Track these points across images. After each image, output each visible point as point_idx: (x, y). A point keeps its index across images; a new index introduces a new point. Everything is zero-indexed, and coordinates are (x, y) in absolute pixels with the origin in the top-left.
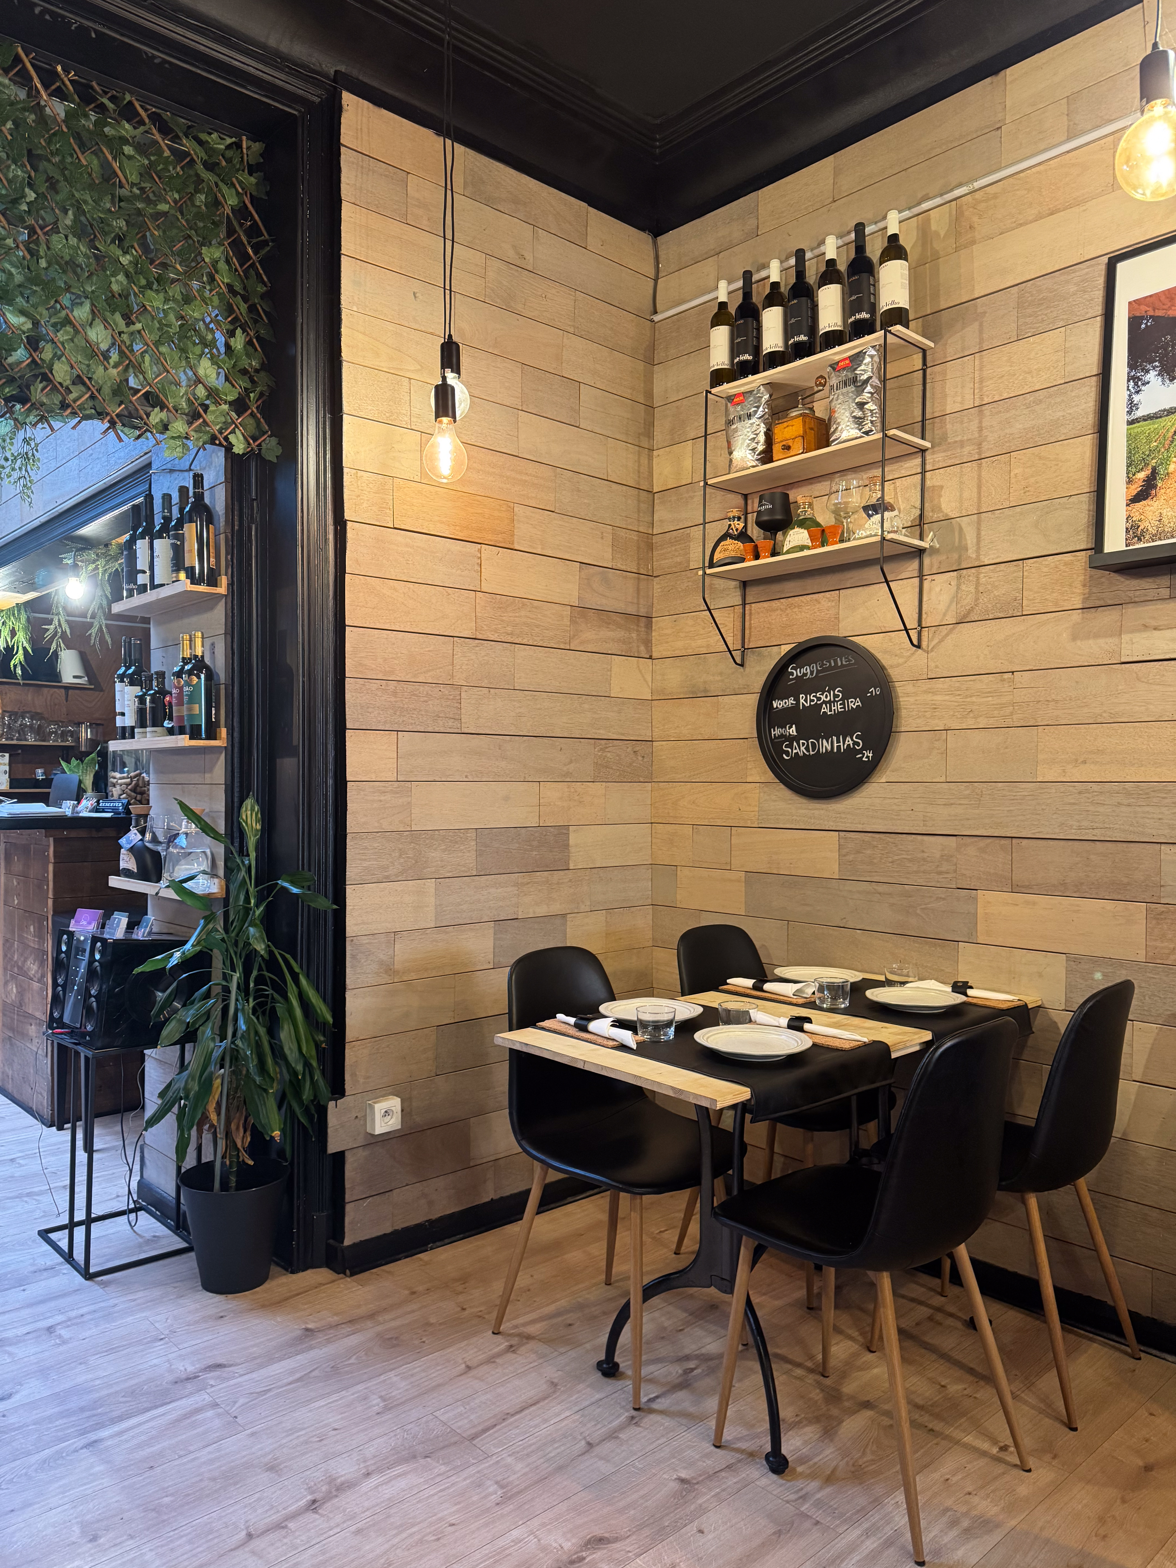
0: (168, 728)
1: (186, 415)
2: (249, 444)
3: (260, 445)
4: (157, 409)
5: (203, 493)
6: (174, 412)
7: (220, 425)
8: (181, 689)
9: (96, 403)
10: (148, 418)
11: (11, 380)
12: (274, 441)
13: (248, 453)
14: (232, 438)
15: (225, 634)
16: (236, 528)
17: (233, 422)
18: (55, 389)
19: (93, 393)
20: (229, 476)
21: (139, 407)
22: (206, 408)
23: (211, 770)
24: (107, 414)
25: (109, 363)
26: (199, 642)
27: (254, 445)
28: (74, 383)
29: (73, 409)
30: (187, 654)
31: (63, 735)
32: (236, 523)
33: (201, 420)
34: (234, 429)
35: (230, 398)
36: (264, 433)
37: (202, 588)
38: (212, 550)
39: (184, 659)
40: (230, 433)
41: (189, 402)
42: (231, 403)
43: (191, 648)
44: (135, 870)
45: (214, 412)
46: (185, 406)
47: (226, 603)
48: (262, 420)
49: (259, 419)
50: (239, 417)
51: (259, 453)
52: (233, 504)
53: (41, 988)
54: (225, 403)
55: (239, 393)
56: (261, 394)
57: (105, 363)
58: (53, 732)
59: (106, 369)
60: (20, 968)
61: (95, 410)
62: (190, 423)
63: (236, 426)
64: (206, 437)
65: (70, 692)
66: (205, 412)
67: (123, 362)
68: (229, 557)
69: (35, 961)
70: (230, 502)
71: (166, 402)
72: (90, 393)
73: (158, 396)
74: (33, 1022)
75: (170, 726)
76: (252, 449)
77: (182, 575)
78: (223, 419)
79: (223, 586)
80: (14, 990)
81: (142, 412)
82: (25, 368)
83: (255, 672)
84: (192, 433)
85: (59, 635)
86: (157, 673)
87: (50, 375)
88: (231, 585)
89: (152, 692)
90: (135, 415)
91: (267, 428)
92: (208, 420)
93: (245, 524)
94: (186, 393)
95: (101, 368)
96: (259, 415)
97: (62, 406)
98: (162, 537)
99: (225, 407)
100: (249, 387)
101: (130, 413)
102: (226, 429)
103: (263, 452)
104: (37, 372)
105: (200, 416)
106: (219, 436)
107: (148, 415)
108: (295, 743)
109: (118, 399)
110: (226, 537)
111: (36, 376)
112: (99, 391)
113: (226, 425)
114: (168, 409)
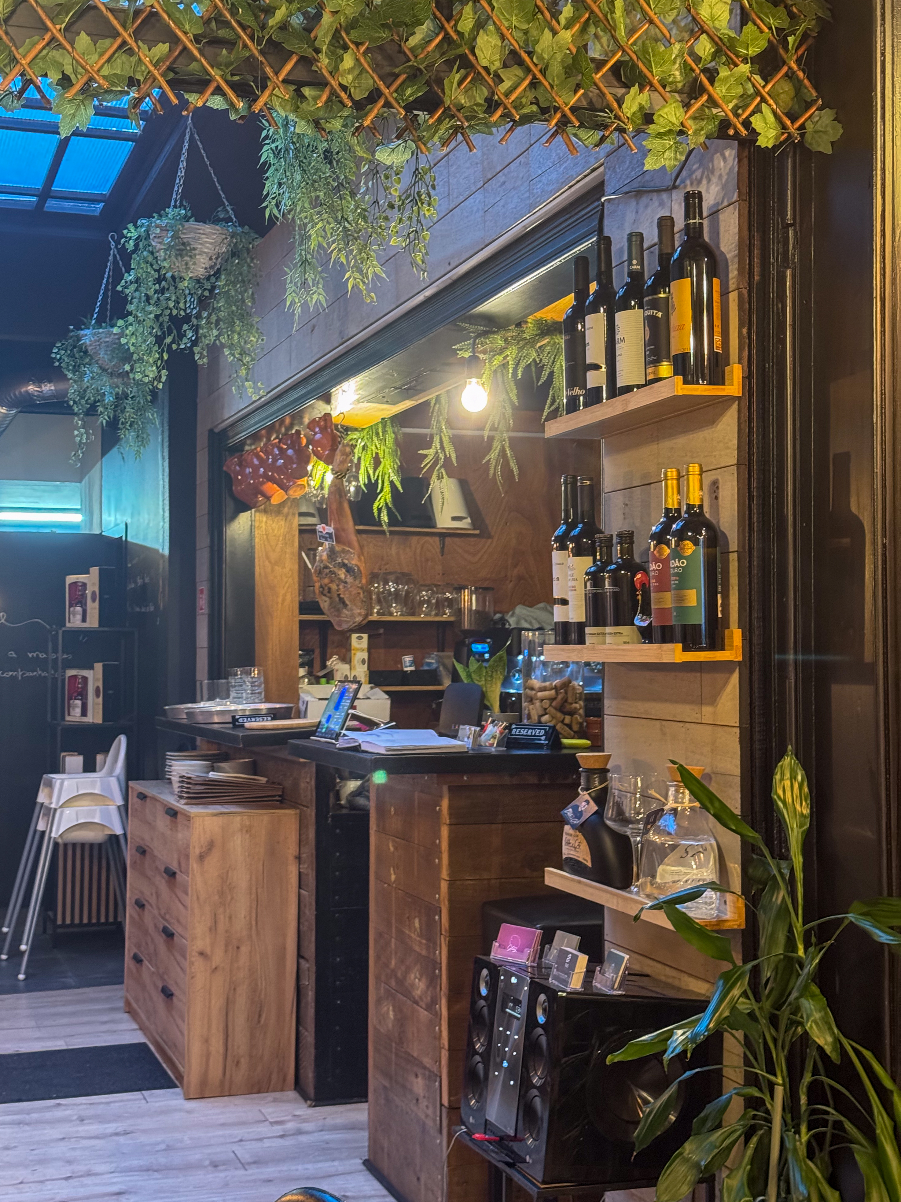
0: (640, 628)
1: (679, 92)
2: (784, 127)
3: (802, 127)
4: (635, 89)
5: (701, 224)
6: (660, 89)
7: (735, 102)
8: (665, 562)
9: (540, 93)
10: (620, 106)
11: (414, 75)
12: (828, 115)
13: (781, 144)
14: (757, 122)
15: (738, 464)
16: (756, 278)
17: (758, 93)
18: (478, 79)
19: (534, 77)
20: (745, 189)
21: (605, 90)
22: (712, 75)
23: (713, 701)
24: (556, 109)
25: (558, 22)
26: (694, 481)
27: (792, 129)
28: (505, 66)
29: (506, 108)
30: (672, 502)
31: (439, 606)
32: (757, 270)
33: (705, 97)
34: (759, 104)
35: (753, 51)
36: (808, 105)
37: (702, 389)
38: (717, 322)
39: (668, 510)
40: (751, 115)
41: (686, 69)
42: (754, 60)
43: (679, 493)
44: (589, 864)
45: (726, 78)
46: (679, 78)
47: (739, 411)
48: (806, 82)
49: (800, 82)
50: (767, 82)
51: (801, 143)
52: (751, 238)
53: (431, 1021)
54: (745, 60)
55: (769, 41)
56: (805, 36)
57: (554, 22)
58: (424, 602)
59: (555, 33)
60: (401, 982)
61: (537, 104)
62: (687, 106)
63: (763, 100)
64: (711, 127)
65: (448, 540)
66: (712, 81)
67: (579, 17)
68: (745, 331)
69: (421, 976)
70: (746, 233)
71: (648, 74)
72: (530, 77)
73: (634, 66)
74: (420, 1071)
75: (645, 624)
76: (790, 136)
77: (665, 369)
78: (740, 91)
79: (735, 382)
80: (391, 1014)
81: (610, 98)
82: (434, 51)
83: (790, 530)
84: (690, 123)
85: (441, 462)
86: (620, 535)
87: (471, 57)
88: (748, 378)
89: (613, 567)
90: (598, 106)
91: (815, 94)
92: (716, 97)
93: (774, 272)
94: (681, 54)
95: (547, 33)
96: (801, 74)
97: (489, 107)
98: (627, 307)
99: (744, 68)
100: (785, 26)
101: (591, 102)
102: (745, 107)
103: (808, 137)
104: (451, 55)
105: (702, 90)
106: (734, 120)
107: (620, 102)
108: (868, 657)
109: (573, 81)
110: (740, 296)
111: (450, 64)
112: (543, 72)
113: (745, 99)
114: (652, 85)
